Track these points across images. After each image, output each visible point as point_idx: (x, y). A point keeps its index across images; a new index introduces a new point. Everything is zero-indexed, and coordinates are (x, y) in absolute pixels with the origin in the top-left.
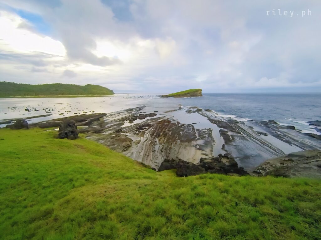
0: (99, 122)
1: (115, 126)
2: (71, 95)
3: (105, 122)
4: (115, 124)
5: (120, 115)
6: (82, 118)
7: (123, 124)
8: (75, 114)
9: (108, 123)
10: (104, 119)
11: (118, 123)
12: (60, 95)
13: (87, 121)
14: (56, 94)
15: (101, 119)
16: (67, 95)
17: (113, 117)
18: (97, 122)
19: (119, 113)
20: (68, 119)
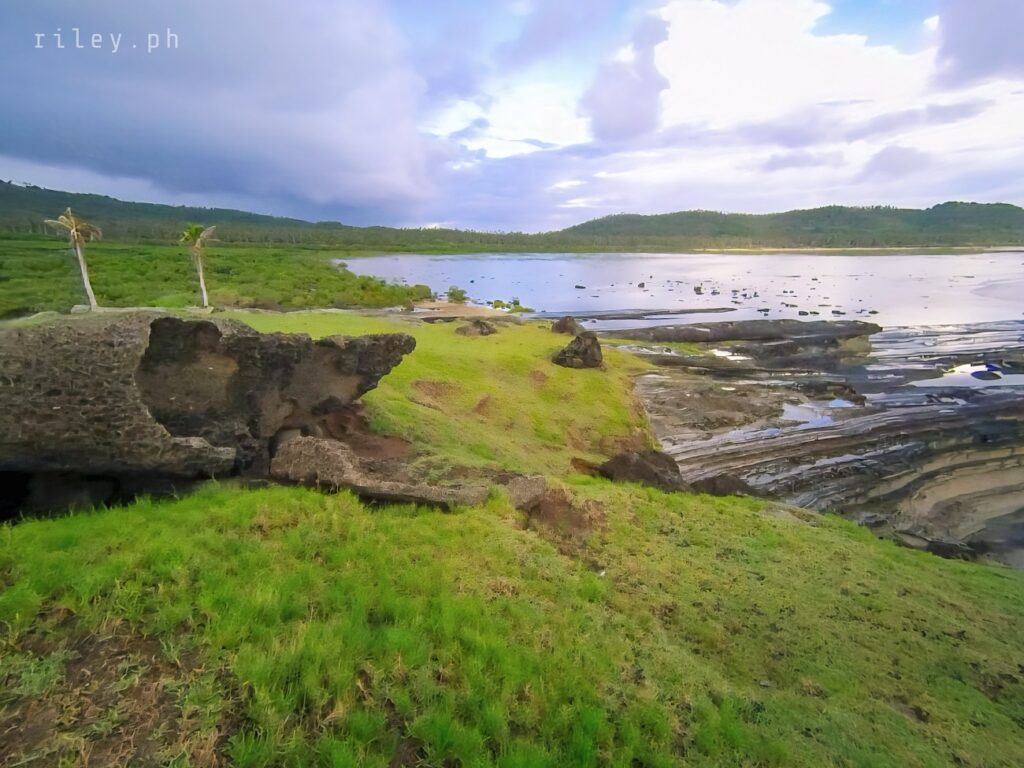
0: (832, 350)
1: (889, 376)
3: (872, 354)
4: (902, 367)
6: (774, 330)
10: (874, 346)
11: (920, 367)
13: (786, 342)
17: (923, 344)
18: (821, 350)
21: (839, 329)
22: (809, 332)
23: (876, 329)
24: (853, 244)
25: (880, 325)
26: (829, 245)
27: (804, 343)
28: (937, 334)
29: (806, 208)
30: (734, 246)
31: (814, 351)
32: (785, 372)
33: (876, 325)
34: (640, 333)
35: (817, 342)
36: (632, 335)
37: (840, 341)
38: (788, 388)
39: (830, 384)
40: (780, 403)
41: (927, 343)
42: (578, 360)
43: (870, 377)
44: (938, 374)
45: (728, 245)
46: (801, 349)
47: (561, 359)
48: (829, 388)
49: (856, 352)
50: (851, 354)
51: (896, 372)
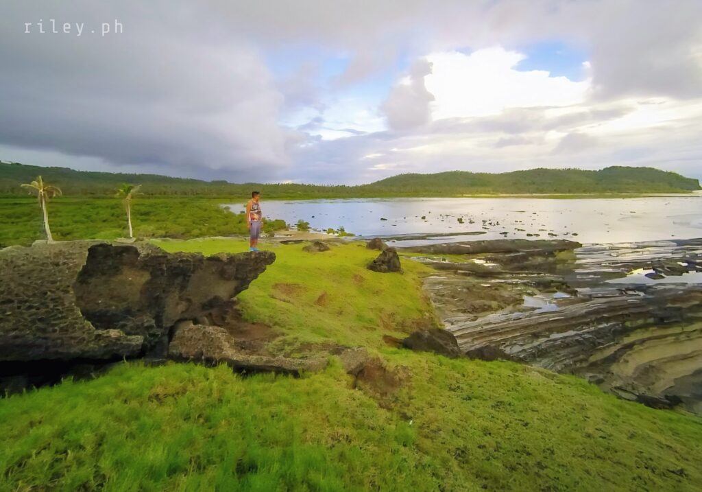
0: (551, 259)
2: (558, 192)
3: (578, 262)
5: (641, 253)
6: (512, 247)
7: (625, 276)
8: (528, 235)
9: (580, 266)
10: (578, 256)
11: (611, 270)
12: (536, 193)
13: (520, 254)
14: (529, 192)
15: (562, 255)
16: (550, 192)
17: (610, 255)
18: (544, 259)
19: (641, 247)
20: (483, 244)
21: (555, 245)
22: (535, 247)
23: (578, 245)
24: (556, 191)
25: (580, 243)
26: (541, 192)
27: (532, 254)
28: (619, 248)
29: (524, 170)
30: (481, 193)
31: (540, 260)
32: (522, 274)
33: (578, 243)
34: (425, 249)
35: (540, 254)
36: (419, 250)
37: (556, 253)
38: (525, 284)
39: (552, 281)
40: (520, 294)
41: (612, 254)
42: (384, 267)
43: (578, 277)
44: (622, 275)
45: (477, 192)
46: (530, 258)
47: (374, 266)
48: (552, 284)
49: (567, 260)
50: (564, 261)
51: (595, 274)
